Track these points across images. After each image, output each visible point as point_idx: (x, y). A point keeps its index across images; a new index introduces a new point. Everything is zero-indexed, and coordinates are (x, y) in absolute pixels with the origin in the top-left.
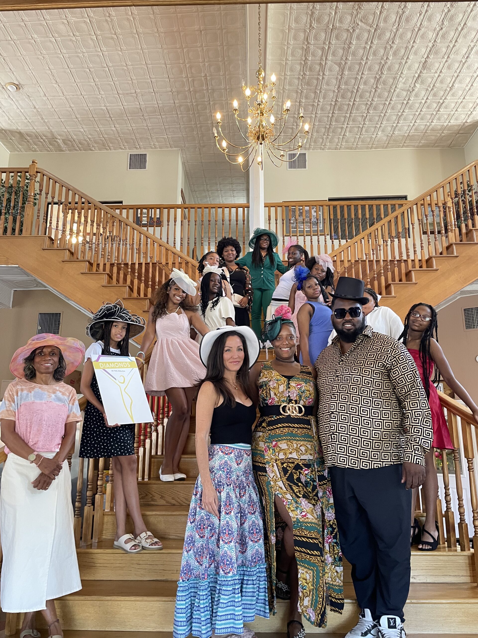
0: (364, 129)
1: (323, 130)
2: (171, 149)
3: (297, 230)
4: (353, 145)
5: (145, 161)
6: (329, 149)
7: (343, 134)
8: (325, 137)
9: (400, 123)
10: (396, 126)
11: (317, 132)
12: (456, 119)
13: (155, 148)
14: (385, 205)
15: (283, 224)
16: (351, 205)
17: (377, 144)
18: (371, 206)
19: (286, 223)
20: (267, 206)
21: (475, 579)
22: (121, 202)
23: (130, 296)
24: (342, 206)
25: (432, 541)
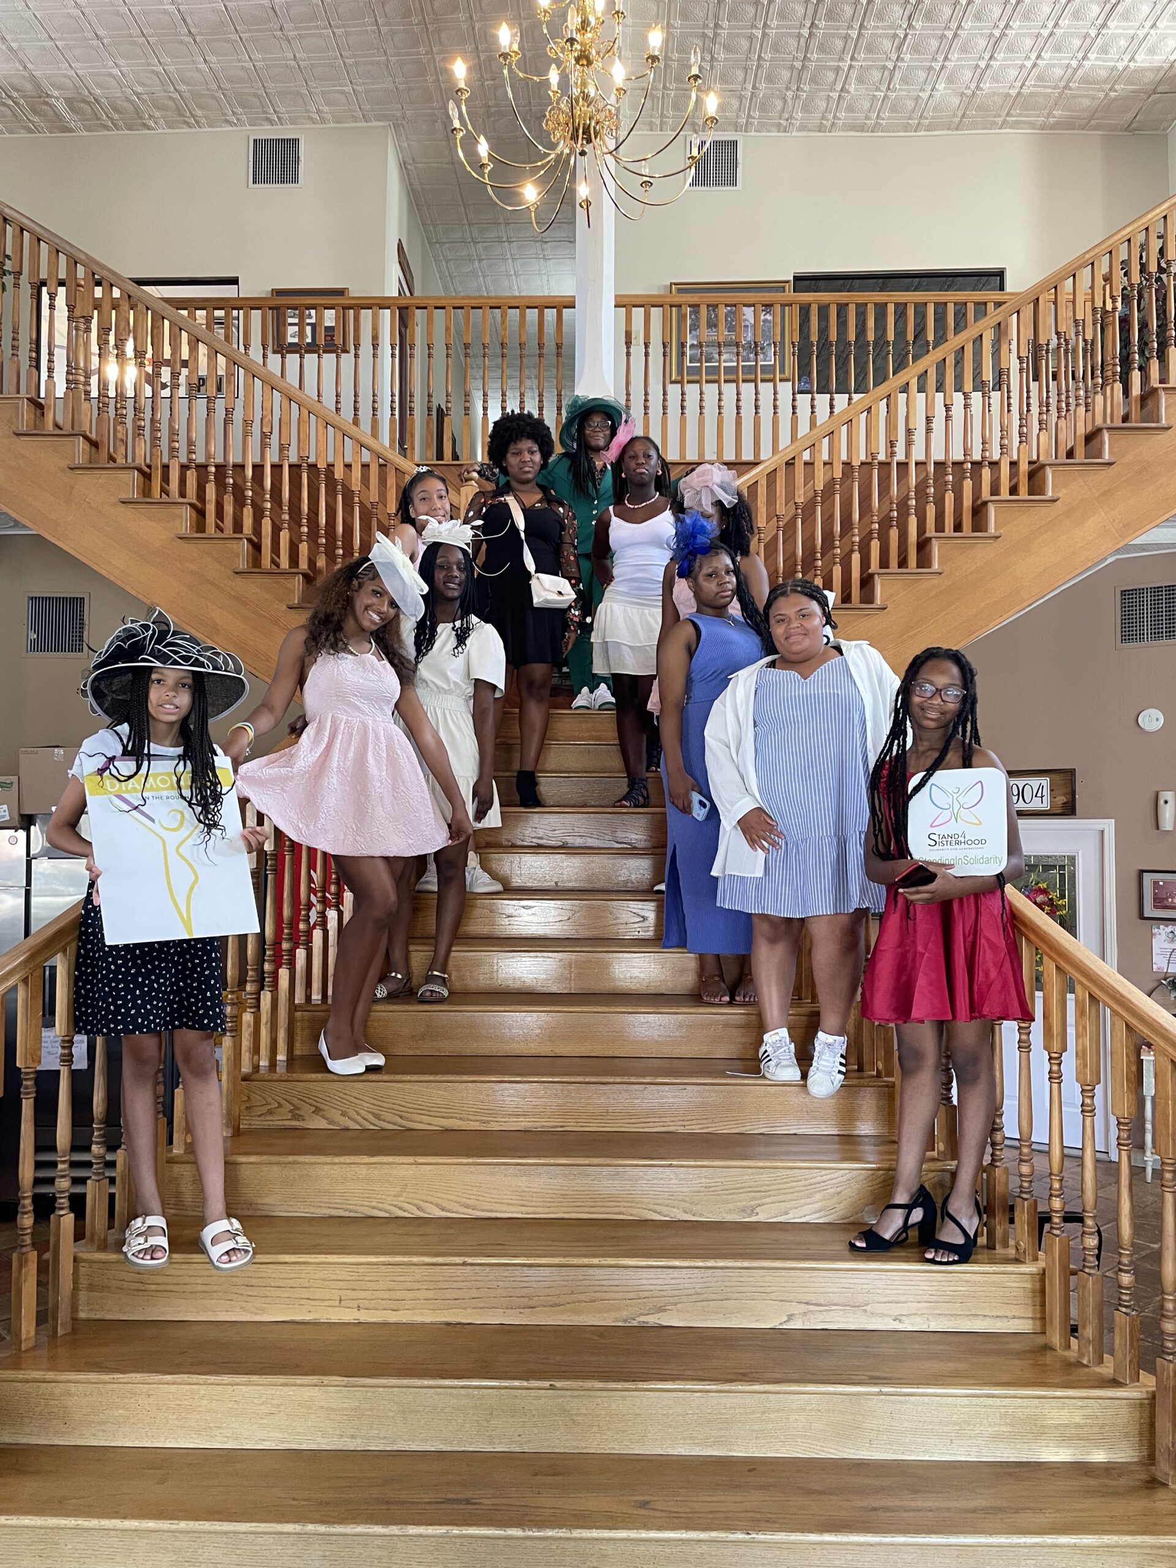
0: (898, 75)
1: (786, 74)
2: (364, 124)
3: (701, 367)
4: (867, 118)
5: (297, 161)
6: (802, 128)
7: (839, 88)
8: (790, 94)
9: (996, 60)
10: (988, 66)
11: (770, 79)
12: (1152, 51)
13: (323, 120)
14: (940, 308)
15: (664, 356)
16: (847, 304)
17: (933, 117)
18: (901, 308)
19: (674, 348)
20: (624, 303)
21: (1044, 1325)
22: (234, 281)
23: (255, 566)
24: (823, 310)
25: (960, 1240)
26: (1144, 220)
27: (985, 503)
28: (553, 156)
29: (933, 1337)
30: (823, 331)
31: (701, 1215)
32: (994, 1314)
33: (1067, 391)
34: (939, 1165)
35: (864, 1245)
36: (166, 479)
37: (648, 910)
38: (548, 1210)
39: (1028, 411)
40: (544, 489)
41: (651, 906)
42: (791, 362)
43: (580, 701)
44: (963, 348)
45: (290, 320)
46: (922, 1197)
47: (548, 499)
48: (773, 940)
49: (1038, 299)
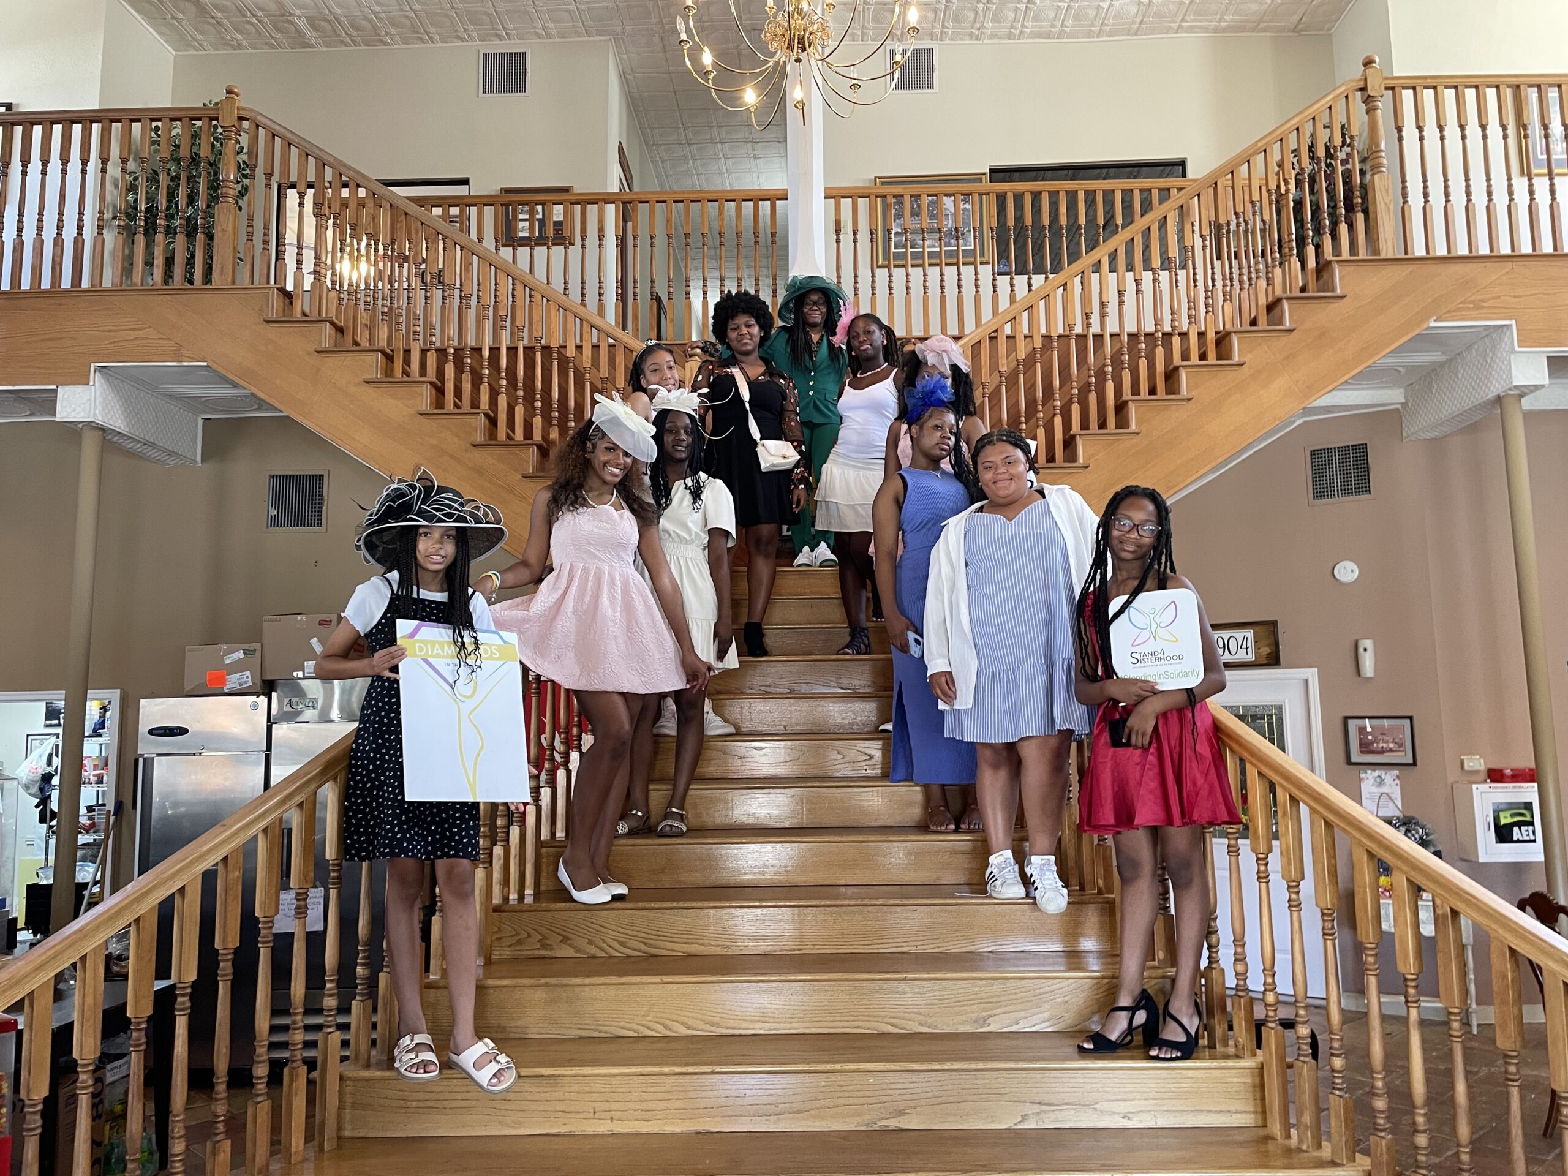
2: (587, 38)
3: (906, 253)
4: (1053, 26)
5: (524, 73)
6: (993, 36)
8: (980, 6)
13: (548, 35)
14: (1127, 193)
15: (872, 241)
16: (1040, 193)
17: (1113, 25)
18: (1091, 198)
19: (881, 236)
20: (831, 195)
21: (1265, 1119)
22: (465, 182)
23: (490, 439)
24: (1019, 198)
25: (1182, 1038)
26: (1311, 110)
27: (1177, 369)
28: (771, 64)
29: (1160, 1132)
30: (1019, 219)
31: (936, 1027)
32: (1218, 1109)
33: (1249, 267)
34: (1160, 972)
35: (1092, 1046)
36: (407, 361)
37: (875, 749)
38: (789, 1026)
39: (1214, 286)
40: (766, 361)
41: (878, 744)
42: (990, 248)
43: (801, 559)
44: (1149, 228)
45: (521, 216)
46: (1144, 1000)
47: (770, 372)
48: (995, 767)
49: (1216, 184)
